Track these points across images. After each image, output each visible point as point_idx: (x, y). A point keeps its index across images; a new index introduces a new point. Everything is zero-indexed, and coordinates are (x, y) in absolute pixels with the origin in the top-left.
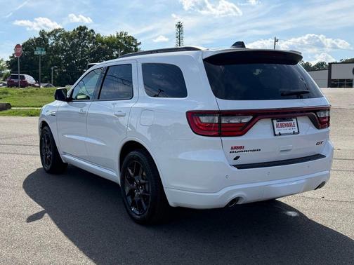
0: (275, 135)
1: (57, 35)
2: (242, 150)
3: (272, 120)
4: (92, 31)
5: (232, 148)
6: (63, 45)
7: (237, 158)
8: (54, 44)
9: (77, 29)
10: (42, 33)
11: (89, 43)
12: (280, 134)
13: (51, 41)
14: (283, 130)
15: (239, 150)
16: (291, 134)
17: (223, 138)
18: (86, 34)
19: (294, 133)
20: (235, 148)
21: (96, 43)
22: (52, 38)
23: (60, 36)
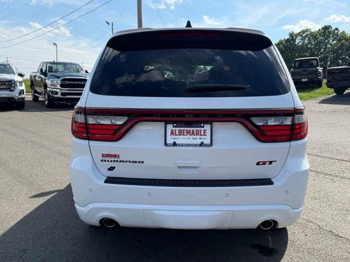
0: (166, 144)
1: (304, 35)
2: (116, 159)
3: (166, 124)
4: (337, 29)
5: (103, 156)
6: (308, 44)
7: (111, 169)
8: (300, 44)
9: (322, 29)
10: (291, 35)
11: (333, 41)
12: (175, 144)
13: (298, 41)
14: (181, 140)
15: (113, 159)
16: (195, 145)
17: (92, 143)
18: (330, 32)
19: (202, 144)
20: (107, 155)
21: (339, 40)
22: (299, 38)
23: (306, 36)
